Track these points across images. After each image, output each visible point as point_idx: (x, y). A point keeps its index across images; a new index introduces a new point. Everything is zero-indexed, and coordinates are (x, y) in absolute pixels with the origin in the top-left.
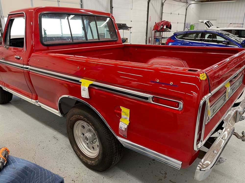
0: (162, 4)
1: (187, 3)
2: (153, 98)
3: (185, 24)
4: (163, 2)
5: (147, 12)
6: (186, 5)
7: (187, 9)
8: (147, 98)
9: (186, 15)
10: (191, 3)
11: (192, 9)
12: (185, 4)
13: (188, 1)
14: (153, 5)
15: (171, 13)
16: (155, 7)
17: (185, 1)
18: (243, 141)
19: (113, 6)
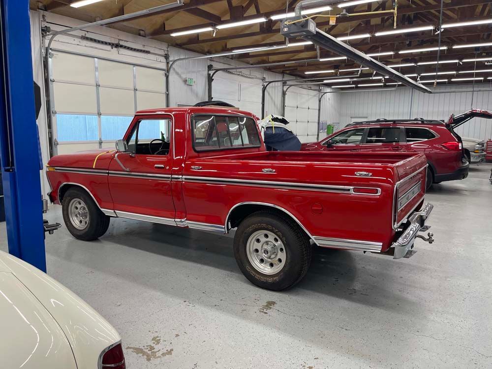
0: (284, 94)
1: (320, 91)
2: (354, 189)
3: (319, 123)
4: (285, 89)
5: (261, 106)
6: (318, 95)
7: (320, 101)
8: (349, 190)
9: (319, 110)
10: (326, 92)
11: (328, 100)
12: (316, 92)
13: (321, 88)
14: (270, 93)
15: (297, 107)
16: (273, 98)
17: (317, 88)
18: (431, 242)
19: (212, 96)
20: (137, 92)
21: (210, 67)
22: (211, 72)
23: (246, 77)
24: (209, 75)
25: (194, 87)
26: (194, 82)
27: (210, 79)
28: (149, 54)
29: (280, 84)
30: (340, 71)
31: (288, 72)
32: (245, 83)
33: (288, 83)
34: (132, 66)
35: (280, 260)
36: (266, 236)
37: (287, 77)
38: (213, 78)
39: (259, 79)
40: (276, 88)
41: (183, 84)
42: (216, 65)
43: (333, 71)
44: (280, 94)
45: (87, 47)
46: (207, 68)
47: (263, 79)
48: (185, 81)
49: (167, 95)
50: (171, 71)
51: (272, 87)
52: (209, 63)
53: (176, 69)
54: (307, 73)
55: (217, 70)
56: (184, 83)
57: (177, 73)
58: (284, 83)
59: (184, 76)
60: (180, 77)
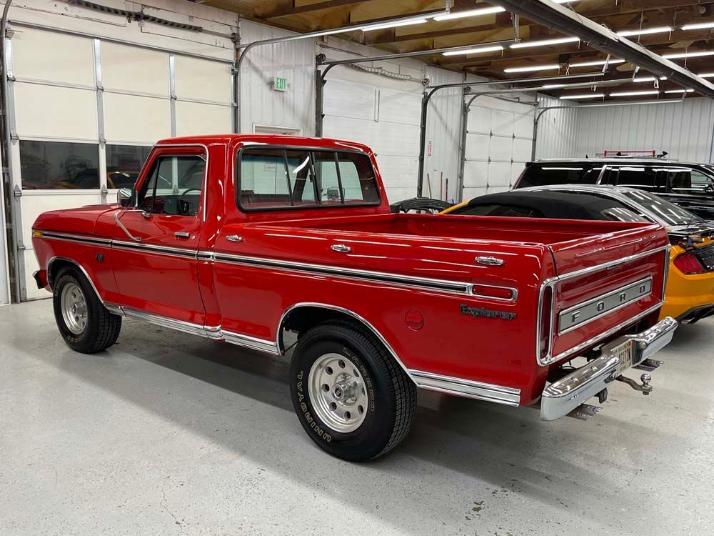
0: (465, 109)
1: (536, 104)
2: (474, 287)
4: (467, 102)
5: (419, 130)
6: (533, 112)
7: (536, 124)
8: (464, 289)
9: (534, 140)
10: (548, 106)
11: (552, 121)
12: (529, 108)
13: (538, 100)
14: (439, 108)
15: (491, 134)
16: (444, 117)
17: (532, 99)
18: (646, 393)
19: (324, 113)
20: (176, 102)
21: (320, 59)
22: (322, 68)
23: (389, 77)
24: (318, 72)
25: (289, 95)
26: (288, 86)
27: (320, 81)
28: (200, 33)
29: (457, 91)
30: (571, 66)
31: (473, 69)
32: (388, 88)
33: (474, 88)
34: (168, 54)
35: (361, 409)
36: (342, 364)
37: (471, 79)
38: (325, 79)
39: (416, 81)
40: (450, 99)
41: (266, 89)
42: (331, 55)
43: (557, 67)
44: (458, 110)
45: (79, 18)
46: (314, 61)
47: (425, 82)
48: (271, 84)
49: (236, 110)
50: (244, 64)
51: (442, 97)
52: (319, 51)
53: (252, 61)
54: (507, 71)
55: (332, 64)
56: (268, 87)
57: (256, 70)
58: (466, 91)
59: (268, 75)
60: (261, 75)
